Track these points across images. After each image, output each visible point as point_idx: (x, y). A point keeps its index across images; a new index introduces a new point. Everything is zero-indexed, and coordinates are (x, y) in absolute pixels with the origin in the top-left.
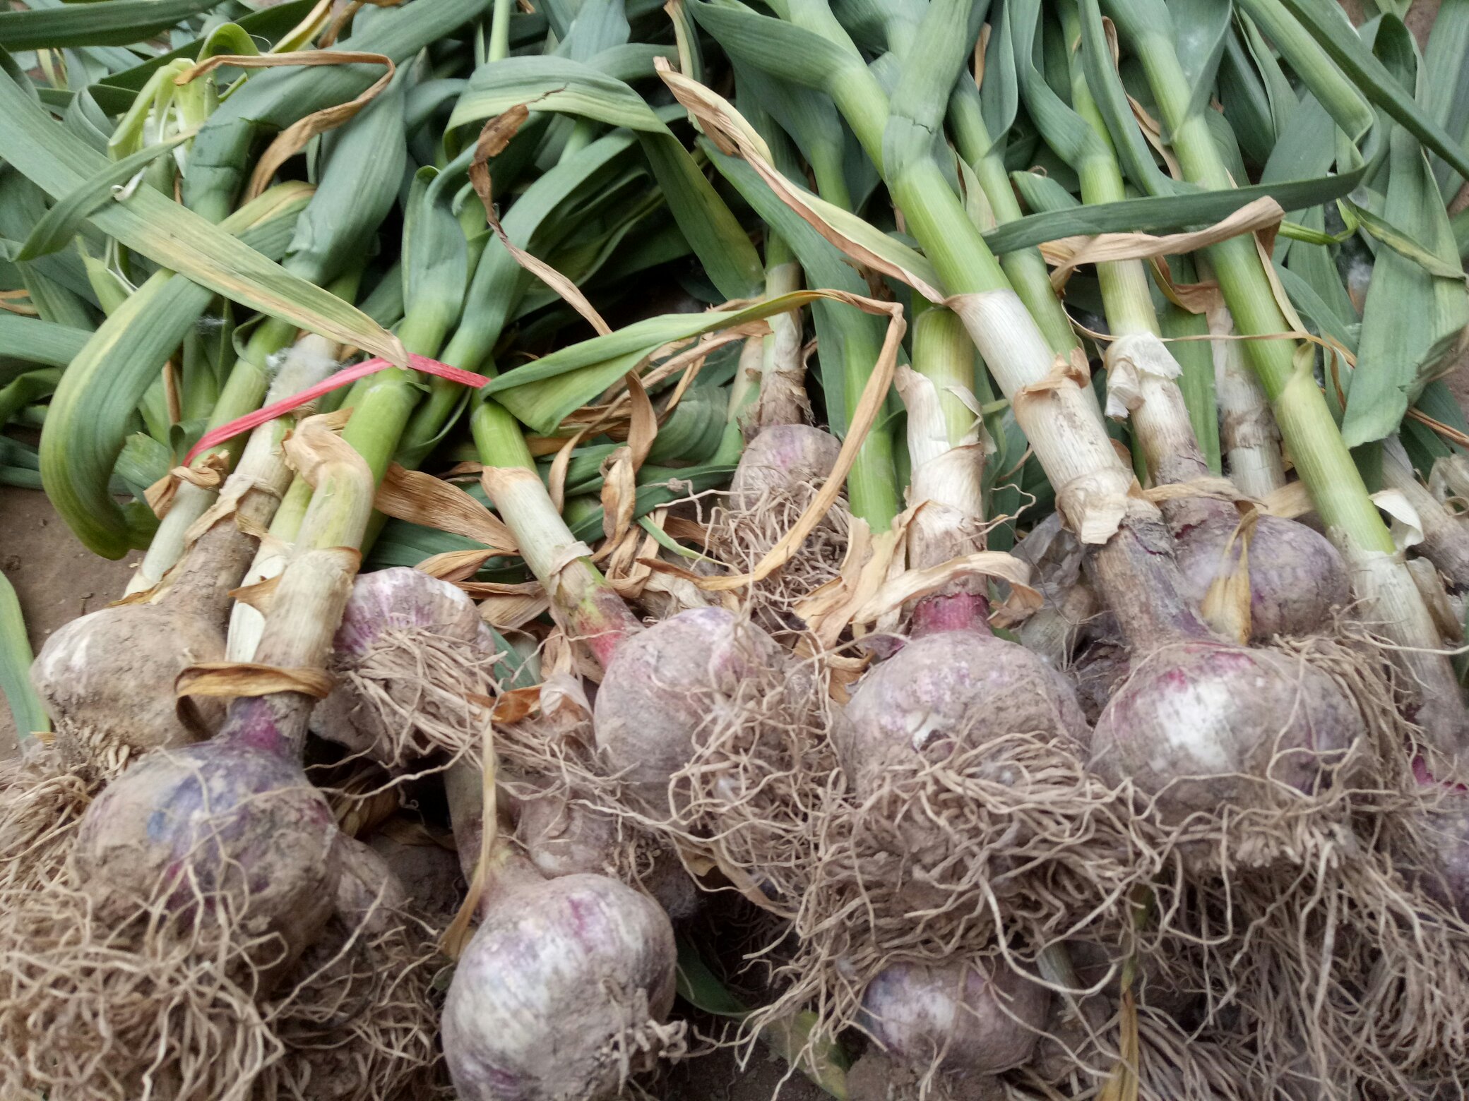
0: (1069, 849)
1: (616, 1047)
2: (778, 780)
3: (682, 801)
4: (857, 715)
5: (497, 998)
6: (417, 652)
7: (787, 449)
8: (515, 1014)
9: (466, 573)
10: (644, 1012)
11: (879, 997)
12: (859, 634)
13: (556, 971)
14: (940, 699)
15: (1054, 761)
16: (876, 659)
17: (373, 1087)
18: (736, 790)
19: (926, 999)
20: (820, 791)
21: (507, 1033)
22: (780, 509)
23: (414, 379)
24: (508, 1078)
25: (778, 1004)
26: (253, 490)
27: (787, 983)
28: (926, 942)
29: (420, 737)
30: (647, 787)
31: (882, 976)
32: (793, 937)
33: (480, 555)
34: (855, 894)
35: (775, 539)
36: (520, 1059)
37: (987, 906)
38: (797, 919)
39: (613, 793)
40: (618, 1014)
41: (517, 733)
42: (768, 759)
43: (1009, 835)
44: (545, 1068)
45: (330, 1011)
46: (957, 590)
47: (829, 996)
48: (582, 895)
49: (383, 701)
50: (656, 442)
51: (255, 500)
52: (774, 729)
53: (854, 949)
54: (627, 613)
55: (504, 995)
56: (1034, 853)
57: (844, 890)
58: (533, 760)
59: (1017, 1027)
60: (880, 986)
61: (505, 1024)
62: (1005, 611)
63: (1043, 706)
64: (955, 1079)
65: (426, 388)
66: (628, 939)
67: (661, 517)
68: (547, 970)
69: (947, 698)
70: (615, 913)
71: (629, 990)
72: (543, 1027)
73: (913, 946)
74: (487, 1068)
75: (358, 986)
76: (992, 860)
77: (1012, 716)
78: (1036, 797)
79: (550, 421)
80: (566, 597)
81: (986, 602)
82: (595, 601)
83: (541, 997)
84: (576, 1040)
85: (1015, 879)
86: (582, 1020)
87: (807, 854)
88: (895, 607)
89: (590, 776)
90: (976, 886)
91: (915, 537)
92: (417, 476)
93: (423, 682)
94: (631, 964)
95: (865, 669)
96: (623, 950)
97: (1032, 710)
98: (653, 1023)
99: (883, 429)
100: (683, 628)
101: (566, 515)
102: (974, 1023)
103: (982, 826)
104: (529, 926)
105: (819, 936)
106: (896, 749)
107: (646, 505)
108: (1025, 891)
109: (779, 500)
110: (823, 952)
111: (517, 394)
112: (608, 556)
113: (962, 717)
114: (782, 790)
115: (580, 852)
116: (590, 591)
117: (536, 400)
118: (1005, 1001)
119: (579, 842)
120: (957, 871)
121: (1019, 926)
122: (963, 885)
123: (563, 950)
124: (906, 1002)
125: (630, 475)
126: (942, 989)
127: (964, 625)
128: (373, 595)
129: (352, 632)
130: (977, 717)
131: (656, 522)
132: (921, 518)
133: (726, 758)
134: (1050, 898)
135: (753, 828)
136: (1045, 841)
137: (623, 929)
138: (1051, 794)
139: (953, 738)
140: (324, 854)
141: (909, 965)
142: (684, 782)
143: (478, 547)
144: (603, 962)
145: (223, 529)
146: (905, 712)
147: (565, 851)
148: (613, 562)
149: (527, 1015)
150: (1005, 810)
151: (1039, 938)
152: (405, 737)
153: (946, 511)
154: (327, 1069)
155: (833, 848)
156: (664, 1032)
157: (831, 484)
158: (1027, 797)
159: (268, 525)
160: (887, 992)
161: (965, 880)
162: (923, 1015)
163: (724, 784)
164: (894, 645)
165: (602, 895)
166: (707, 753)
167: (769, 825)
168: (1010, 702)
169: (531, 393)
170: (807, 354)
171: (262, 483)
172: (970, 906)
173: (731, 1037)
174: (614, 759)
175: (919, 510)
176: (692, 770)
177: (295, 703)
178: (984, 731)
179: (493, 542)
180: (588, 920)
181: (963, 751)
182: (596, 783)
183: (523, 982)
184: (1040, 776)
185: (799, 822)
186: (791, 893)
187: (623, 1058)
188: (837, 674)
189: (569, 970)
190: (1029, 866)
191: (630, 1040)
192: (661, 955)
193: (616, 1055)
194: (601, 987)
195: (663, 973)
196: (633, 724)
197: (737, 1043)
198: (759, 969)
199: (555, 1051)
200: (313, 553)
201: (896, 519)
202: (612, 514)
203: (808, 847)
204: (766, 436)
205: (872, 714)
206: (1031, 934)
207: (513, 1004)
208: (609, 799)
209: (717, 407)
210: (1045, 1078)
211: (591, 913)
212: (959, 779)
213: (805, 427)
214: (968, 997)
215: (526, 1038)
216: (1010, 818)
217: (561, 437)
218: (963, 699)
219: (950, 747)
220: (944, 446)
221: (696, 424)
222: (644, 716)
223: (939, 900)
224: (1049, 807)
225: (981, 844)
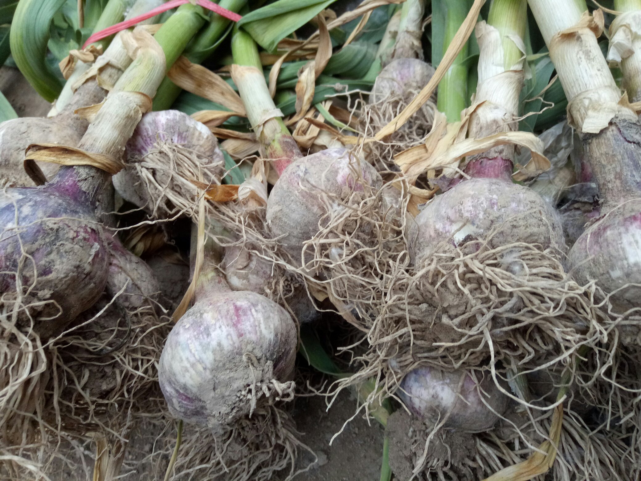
0: (546, 319)
1: (250, 391)
2: (366, 252)
3: (309, 257)
4: (422, 221)
5: (185, 355)
6: (171, 155)
7: (406, 71)
8: (193, 365)
9: (217, 123)
10: (270, 374)
11: (411, 382)
12: (431, 176)
13: (219, 344)
14: (476, 216)
15: (546, 263)
16: (439, 192)
17: (125, 388)
18: (340, 255)
19: (439, 388)
20: (391, 262)
21: (187, 375)
22: (395, 104)
23: (201, 12)
24: (187, 398)
25: (352, 378)
26: (108, 65)
27: (360, 366)
28: (443, 357)
29: (169, 204)
30: (292, 248)
31: (415, 371)
32: (366, 343)
33: (226, 114)
34: (405, 325)
35: (389, 120)
36: (195, 390)
37: (486, 346)
38: (369, 333)
39: (273, 248)
40: (253, 374)
41: (223, 208)
42: (363, 241)
43: (507, 306)
44: (209, 397)
45: (101, 345)
46: (496, 155)
47: (383, 377)
48: (243, 303)
49: (150, 181)
50: (330, 61)
51: (109, 71)
52: (369, 223)
53: (400, 355)
54: (296, 150)
55: (187, 353)
56: (522, 318)
57: (399, 321)
58: (230, 224)
59: (489, 411)
60: (413, 377)
61: (187, 370)
62: (524, 170)
63: (543, 229)
64: (448, 432)
65: (207, 18)
66: (265, 332)
67: (329, 104)
68: (214, 343)
69: (481, 216)
70: (260, 316)
71: (262, 361)
72: (208, 375)
73: (435, 358)
74: (177, 391)
75: (120, 334)
76: (494, 319)
77: (522, 231)
78: (531, 284)
79: (272, 43)
80: (265, 138)
81: (512, 165)
82: (280, 142)
83: (209, 358)
84: (227, 385)
85: (506, 332)
86: (232, 374)
87: (379, 298)
88: (456, 159)
89: (261, 237)
90: (482, 333)
91: (474, 122)
92: (197, 67)
93: (172, 173)
94: (265, 346)
95: (431, 197)
96: (262, 337)
97: (535, 230)
98: (274, 381)
99: (463, 64)
100: (324, 158)
101: (276, 100)
102: (465, 406)
103: (492, 297)
104: (209, 317)
105: (380, 346)
106: (443, 243)
107: (320, 97)
108: (510, 339)
109: (396, 98)
110: (382, 355)
111: (255, 26)
112: (295, 123)
113: (489, 229)
114: (369, 259)
115: (254, 279)
116: (278, 136)
117: (265, 30)
118: (485, 397)
119: (253, 273)
120: (470, 323)
121: (502, 357)
122: (473, 331)
123: (225, 333)
124: (426, 388)
125: (313, 77)
126: (448, 385)
127: (497, 176)
128: (155, 122)
129: (140, 142)
130: (499, 230)
131: (325, 107)
132: (480, 111)
133: (337, 236)
134: (526, 346)
135: (349, 280)
136: (532, 311)
137: (263, 326)
138: (541, 284)
139: (480, 240)
140: (90, 259)
141: (431, 368)
142: (311, 248)
143: (227, 110)
144: (248, 343)
145: (91, 84)
146: (452, 222)
147: (245, 277)
148: (298, 126)
149: (200, 367)
150: (509, 289)
151: (514, 367)
152: (160, 202)
153: (496, 108)
154: (100, 375)
155: (395, 297)
156: (279, 387)
157: (428, 89)
158: (526, 283)
159: (113, 85)
160: (416, 380)
161: (475, 328)
162: (435, 397)
163: (334, 251)
164: (452, 182)
165: (254, 305)
166: (326, 231)
167: (359, 279)
168: (521, 223)
169: (264, 26)
170: (425, 24)
171: (114, 62)
172: (476, 343)
173: (325, 391)
174: (275, 230)
175: (479, 106)
176: (316, 241)
177: (93, 173)
178: (501, 239)
179: (235, 109)
180: (243, 318)
181: (486, 249)
182: (263, 242)
183: (199, 348)
184: (534, 271)
185: (378, 280)
186: (367, 318)
187: (253, 399)
188: (415, 199)
189: (227, 345)
190: (518, 326)
191: (258, 389)
192: (286, 342)
193: (249, 396)
194: (244, 358)
195: (286, 353)
196: (286, 210)
197: (327, 395)
198: (346, 355)
199: (214, 389)
200: (121, 93)
201: (464, 111)
202: (301, 99)
203: (380, 294)
204: (394, 63)
205: (431, 222)
206: (509, 363)
207: (192, 359)
208: (270, 252)
209: (370, 50)
210: (500, 438)
211: (245, 314)
212: (481, 266)
213: (417, 61)
214: (463, 391)
215: (198, 380)
216: (511, 294)
217: (277, 54)
218: (491, 218)
219: (478, 246)
220: (501, 69)
221: (356, 55)
222: (293, 206)
223: (455, 337)
224: (540, 291)
225: (489, 308)
